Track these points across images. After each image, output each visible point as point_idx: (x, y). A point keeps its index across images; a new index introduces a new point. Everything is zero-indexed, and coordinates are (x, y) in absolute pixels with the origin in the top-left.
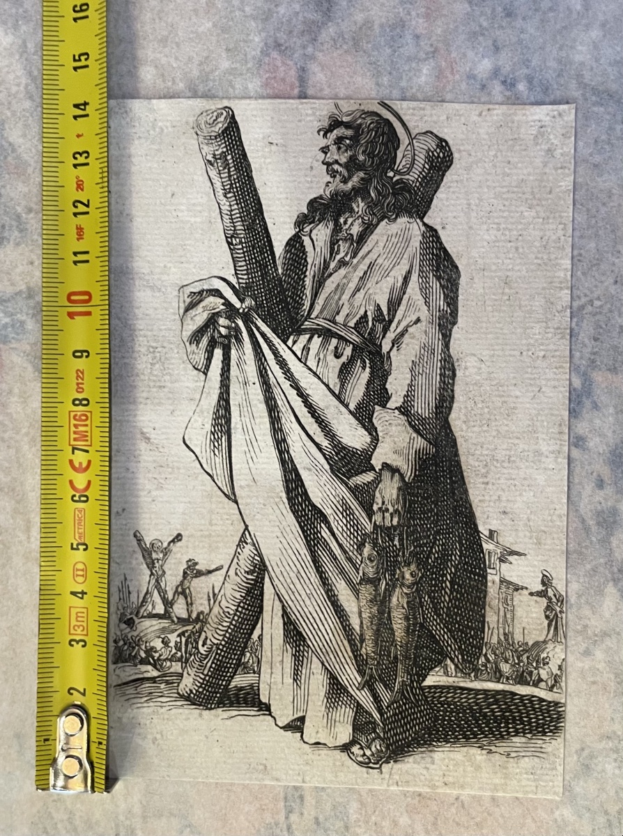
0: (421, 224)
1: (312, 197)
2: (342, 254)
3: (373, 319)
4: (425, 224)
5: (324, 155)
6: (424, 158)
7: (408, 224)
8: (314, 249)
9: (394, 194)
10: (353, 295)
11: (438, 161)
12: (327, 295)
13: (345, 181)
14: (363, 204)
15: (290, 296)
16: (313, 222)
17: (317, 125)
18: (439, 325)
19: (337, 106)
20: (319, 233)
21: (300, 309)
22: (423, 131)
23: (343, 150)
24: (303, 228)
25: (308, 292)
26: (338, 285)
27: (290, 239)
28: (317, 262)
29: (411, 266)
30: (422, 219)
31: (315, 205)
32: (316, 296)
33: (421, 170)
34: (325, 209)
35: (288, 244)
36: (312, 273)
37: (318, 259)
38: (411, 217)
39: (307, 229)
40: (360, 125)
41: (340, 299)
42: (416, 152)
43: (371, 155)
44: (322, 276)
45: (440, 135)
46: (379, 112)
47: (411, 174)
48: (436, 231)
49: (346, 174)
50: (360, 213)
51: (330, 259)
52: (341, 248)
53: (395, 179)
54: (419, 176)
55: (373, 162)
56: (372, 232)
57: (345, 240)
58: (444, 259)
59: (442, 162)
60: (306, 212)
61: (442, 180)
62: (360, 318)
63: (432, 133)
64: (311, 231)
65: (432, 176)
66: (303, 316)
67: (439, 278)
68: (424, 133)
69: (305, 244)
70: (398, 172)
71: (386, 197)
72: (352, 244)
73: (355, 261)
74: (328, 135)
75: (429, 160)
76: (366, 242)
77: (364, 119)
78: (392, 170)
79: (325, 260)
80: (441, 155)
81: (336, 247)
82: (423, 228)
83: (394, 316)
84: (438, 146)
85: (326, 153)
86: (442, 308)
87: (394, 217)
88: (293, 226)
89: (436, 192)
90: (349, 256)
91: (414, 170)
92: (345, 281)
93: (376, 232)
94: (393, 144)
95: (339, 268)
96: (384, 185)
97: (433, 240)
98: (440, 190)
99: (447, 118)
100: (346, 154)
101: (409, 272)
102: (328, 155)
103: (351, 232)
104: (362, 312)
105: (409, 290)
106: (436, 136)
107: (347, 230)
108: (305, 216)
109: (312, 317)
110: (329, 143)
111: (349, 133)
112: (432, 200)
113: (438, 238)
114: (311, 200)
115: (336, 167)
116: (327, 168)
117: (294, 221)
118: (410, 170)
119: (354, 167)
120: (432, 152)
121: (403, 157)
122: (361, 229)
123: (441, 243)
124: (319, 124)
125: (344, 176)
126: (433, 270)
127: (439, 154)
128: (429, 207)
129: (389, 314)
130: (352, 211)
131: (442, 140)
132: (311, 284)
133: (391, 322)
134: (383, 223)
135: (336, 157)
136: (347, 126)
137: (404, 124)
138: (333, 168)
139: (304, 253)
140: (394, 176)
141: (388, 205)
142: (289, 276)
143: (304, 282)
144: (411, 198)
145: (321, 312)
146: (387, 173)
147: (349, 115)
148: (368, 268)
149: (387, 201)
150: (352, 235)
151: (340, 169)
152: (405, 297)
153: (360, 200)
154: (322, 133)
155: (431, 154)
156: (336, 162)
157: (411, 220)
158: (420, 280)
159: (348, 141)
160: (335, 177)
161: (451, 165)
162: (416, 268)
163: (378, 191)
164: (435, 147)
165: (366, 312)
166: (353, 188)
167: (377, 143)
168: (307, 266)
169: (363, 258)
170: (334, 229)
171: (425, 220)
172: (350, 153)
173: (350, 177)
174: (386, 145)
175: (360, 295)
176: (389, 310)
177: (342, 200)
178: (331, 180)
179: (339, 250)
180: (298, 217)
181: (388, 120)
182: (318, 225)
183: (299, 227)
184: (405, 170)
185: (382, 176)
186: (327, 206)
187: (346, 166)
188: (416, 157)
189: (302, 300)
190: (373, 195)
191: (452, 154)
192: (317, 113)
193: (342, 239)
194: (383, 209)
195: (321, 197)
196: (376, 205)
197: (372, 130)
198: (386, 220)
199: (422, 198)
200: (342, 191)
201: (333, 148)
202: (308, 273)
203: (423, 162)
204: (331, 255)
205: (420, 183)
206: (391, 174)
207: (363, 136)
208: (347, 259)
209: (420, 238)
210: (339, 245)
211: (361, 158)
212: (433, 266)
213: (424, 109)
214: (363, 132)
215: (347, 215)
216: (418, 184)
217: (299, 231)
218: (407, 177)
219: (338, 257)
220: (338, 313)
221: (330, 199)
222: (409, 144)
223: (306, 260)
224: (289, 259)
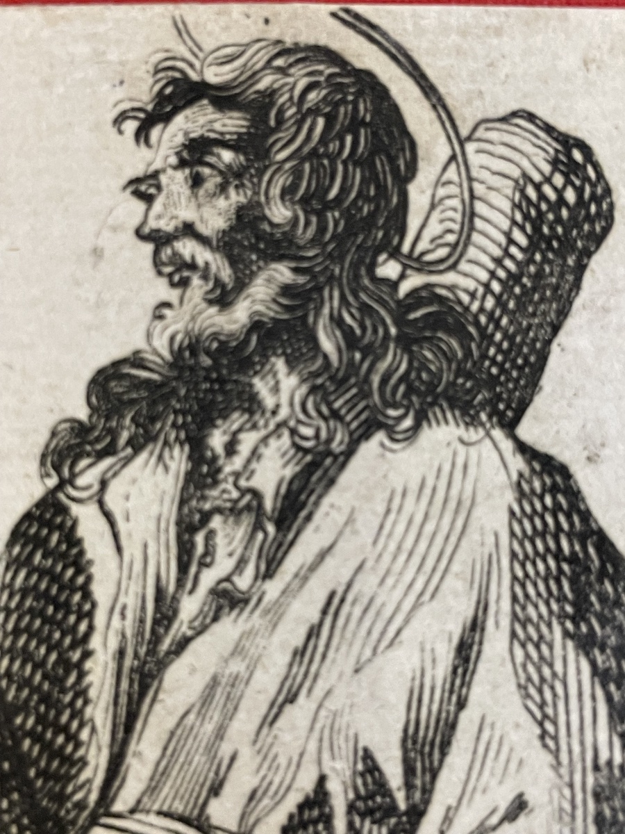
0: (507, 445)
1: (103, 358)
2: (222, 565)
3: (351, 808)
4: (523, 448)
5: (140, 206)
6: (506, 206)
7: (462, 450)
8: (119, 549)
9: (406, 343)
10: (272, 717)
11: (558, 220)
12: (171, 723)
13: (223, 298)
14: (293, 380)
15: (31, 734)
16: (110, 451)
17: (113, 99)
18: (599, 820)
19: (181, 29)
20: (134, 491)
21: (69, 778)
22: (502, 111)
23: (210, 185)
24: (73, 476)
25: (100, 713)
26: (214, 682)
27: (28, 517)
28: (131, 600)
29: (482, 606)
30: (510, 427)
31: (116, 387)
32: (129, 729)
33: (497, 252)
34: (152, 404)
35: (17, 534)
36: (113, 644)
37: (135, 587)
38: (473, 422)
39: (89, 477)
40: (271, 94)
41: (220, 734)
42: (479, 189)
43: (314, 203)
44: (152, 651)
45: (563, 125)
46: (335, 45)
47: (463, 266)
48: (564, 471)
49: (226, 274)
50: (284, 412)
51: (180, 583)
52: (220, 540)
53: (405, 288)
54: (493, 274)
55: (322, 229)
56: (332, 482)
57: (234, 512)
58: (603, 573)
59: (574, 222)
60: (82, 413)
61: (577, 285)
62: (301, 807)
63: (531, 117)
64: (104, 484)
65: (539, 275)
66: (81, 806)
67: (586, 644)
68: (503, 120)
69: (81, 531)
70: (415, 263)
71: (373, 352)
72: (258, 526)
73: (273, 588)
74: (155, 133)
75: (526, 217)
76: (309, 518)
77: (283, 71)
78: (395, 253)
79: (160, 593)
80: (570, 196)
81: (200, 538)
82: (518, 463)
83: (428, 791)
84: (555, 163)
85: (148, 199)
86: (604, 756)
87: (408, 423)
88: (33, 467)
89: (556, 329)
90: (250, 571)
91: (472, 252)
92: (237, 666)
93: (345, 478)
94: (392, 160)
95: (216, 619)
96: (365, 309)
97: (557, 508)
98: (571, 324)
99: (586, 63)
100: (222, 203)
101: (476, 626)
102: (158, 206)
103: (255, 483)
104: (306, 783)
105: (478, 692)
106: (549, 129)
107: (237, 475)
108: (80, 430)
109: (118, 807)
110: (158, 165)
111: (231, 123)
112: (543, 358)
113: (574, 495)
114: (101, 372)
115: (187, 248)
116: (156, 253)
117: (38, 451)
118: (459, 249)
119: (254, 248)
120: (538, 187)
121: (433, 206)
122: (289, 472)
123: (586, 516)
124: (120, 93)
125: (218, 283)
126: (562, 616)
127: (560, 192)
128: (533, 384)
129: (409, 786)
130: (252, 404)
131: (567, 142)
132: (110, 681)
133: (417, 814)
134: (370, 448)
135: (187, 213)
136: (223, 98)
137: (428, 89)
138: (175, 254)
139: (80, 564)
140: (403, 276)
141: (385, 380)
142: (27, 656)
143: (82, 675)
144: (468, 353)
145: (152, 788)
146: (372, 266)
147: (231, 59)
148: (324, 612)
149: (383, 366)
150: (256, 494)
151: (203, 256)
152: (464, 717)
153: (280, 364)
154: (131, 126)
155: (531, 192)
156: (188, 230)
157: (474, 434)
158: (519, 653)
159: (227, 156)
160: (184, 283)
161: (606, 230)
162: (502, 607)
163: (348, 333)
164: (547, 168)
165: (322, 779)
166: (256, 325)
167: (333, 159)
168: (90, 615)
169: (303, 577)
170: (189, 477)
171: (526, 430)
172: (236, 198)
173: (241, 284)
174: (366, 163)
175: (299, 714)
176: (409, 771)
177: (216, 366)
178: (173, 295)
179: (209, 551)
180: (54, 434)
181: (369, 74)
182: (128, 461)
183: (57, 468)
184: (442, 252)
185: (357, 277)
186: (158, 393)
187: (226, 244)
188: (480, 207)
189: (78, 745)
190: (327, 345)
191: (608, 191)
192: (113, 56)
193: (218, 510)
194: (365, 394)
195: (136, 360)
196: (341, 383)
197: (315, 111)
198: (380, 436)
199: (506, 353)
200: (215, 336)
201: (176, 181)
202: (95, 642)
203: (505, 224)
204: (183, 568)
205: (498, 298)
206: (389, 269)
207: (284, 135)
208: (243, 582)
209: (510, 497)
210: (211, 535)
211: (279, 213)
212: (561, 599)
213: (498, 32)
214: (280, 121)
215: (237, 419)
216: (490, 303)
217: (60, 486)
218: (450, 278)
219: (209, 578)
220: (215, 790)
221: (172, 366)
222: (453, 158)
223: (87, 595)
224: (24, 592)
